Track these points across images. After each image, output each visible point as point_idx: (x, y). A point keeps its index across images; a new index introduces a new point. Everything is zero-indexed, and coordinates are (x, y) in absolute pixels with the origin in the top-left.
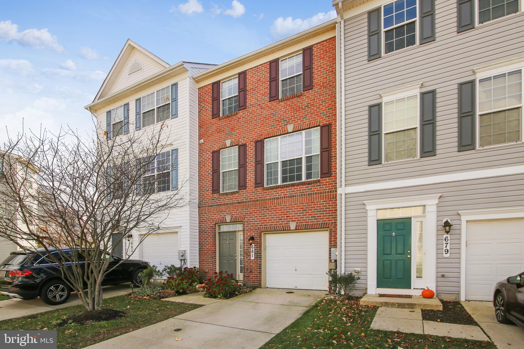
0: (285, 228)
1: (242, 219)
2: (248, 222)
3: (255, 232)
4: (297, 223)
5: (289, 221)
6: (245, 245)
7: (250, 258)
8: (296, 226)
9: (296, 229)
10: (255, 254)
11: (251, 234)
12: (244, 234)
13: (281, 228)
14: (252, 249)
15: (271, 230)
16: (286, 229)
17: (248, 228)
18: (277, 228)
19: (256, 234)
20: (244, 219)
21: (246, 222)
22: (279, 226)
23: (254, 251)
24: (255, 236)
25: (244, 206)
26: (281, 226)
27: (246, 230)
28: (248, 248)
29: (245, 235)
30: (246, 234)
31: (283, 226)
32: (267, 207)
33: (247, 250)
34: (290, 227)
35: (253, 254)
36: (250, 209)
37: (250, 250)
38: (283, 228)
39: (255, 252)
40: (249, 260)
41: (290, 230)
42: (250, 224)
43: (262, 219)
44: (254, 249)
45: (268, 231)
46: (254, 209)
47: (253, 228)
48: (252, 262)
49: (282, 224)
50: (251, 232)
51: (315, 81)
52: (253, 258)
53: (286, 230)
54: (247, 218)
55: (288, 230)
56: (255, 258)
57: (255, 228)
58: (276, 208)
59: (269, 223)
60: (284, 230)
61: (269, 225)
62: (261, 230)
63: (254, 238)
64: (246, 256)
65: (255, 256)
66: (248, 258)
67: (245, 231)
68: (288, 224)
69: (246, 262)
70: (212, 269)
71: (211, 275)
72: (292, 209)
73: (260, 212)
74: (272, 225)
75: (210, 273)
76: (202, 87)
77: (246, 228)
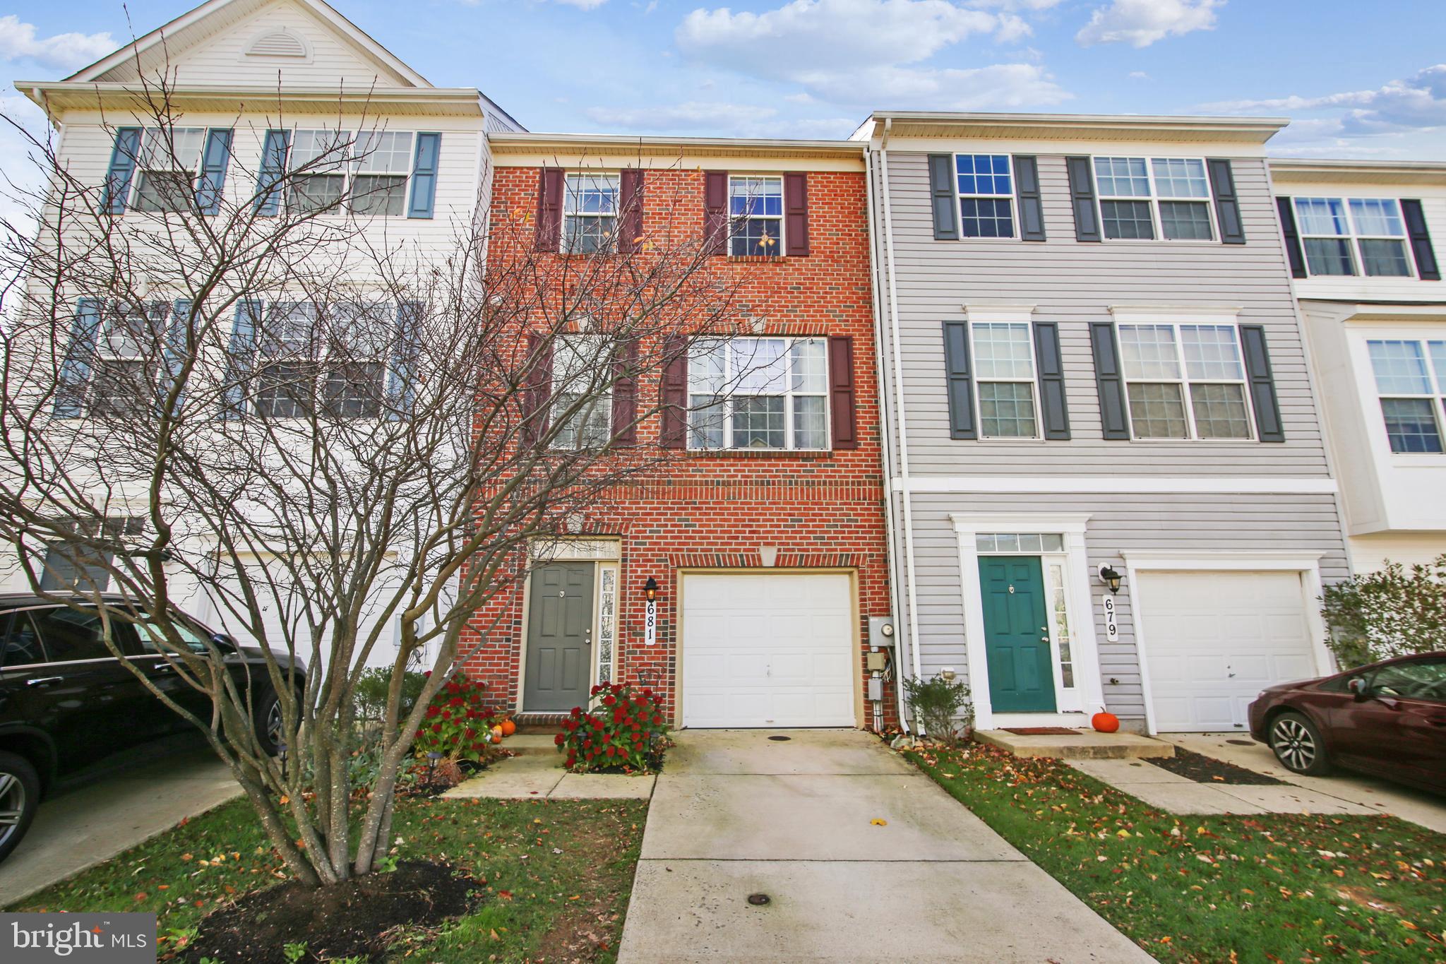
0: (748, 561)
1: (621, 527)
2: (637, 538)
3: (660, 566)
4: (779, 550)
5: (758, 544)
6: (628, 602)
7: (643, 640)
8: (778, 557)
9: (777, 566)
10: (657, 628)
11: (646, 571)
12: (624, 571)
13: (737, 561)
14: (648, 615)
15: (708, 563)
16: (749, 564)
17: (638, 555)
18: (724, 559)
19: (661, 572)
20: (627, 528)
21: (632, 538)
22: (730, 556)
23: (654, 621)
24: (660, 577)
25: (626, 492)
26: (735, 556)
27: (631, 561)
28: (635, 610)
29: (628, 574)
30: (631, 572)
31: (741, 556)
32: (695, 503)
33: (630, 616)
34: (760, 559)
35: (653, 628)
36: (644, 503)
37: (643, 616)
38: (742, 562)
39: (658, 622)
40: (638, 646)
41: (761, 567)
42: (645, 544)
43: (680, 532)
44: (654, 615)
45: (698, 567)
46: (658, 503)
47: (653, 555)
48: (650, 652)
49: (739, 550)
50: (646, 566)
51: (813, 243)
52: (650, 641)
53: (749, 566)
54: (634, 526)
55: (755, 566)
56: (658, 640)
57: (661, 555)
58: (720, 509)
59: (702, 544)
60: (743, 566)
61: (702, 550)
62: (678, 562)
63: (655, 583)
64: (629, 634)
65: (657, 634)
66: (635, 640)
67: (629, 563)
68: (753, 550)
69: (629, 653)
70: (506, 677)
71: (497, 696)
72: (765, 515)
73: (676, 514)
74: (711, 550)
75: (497, 689)
76: (509, 168)
77: (632, 555)
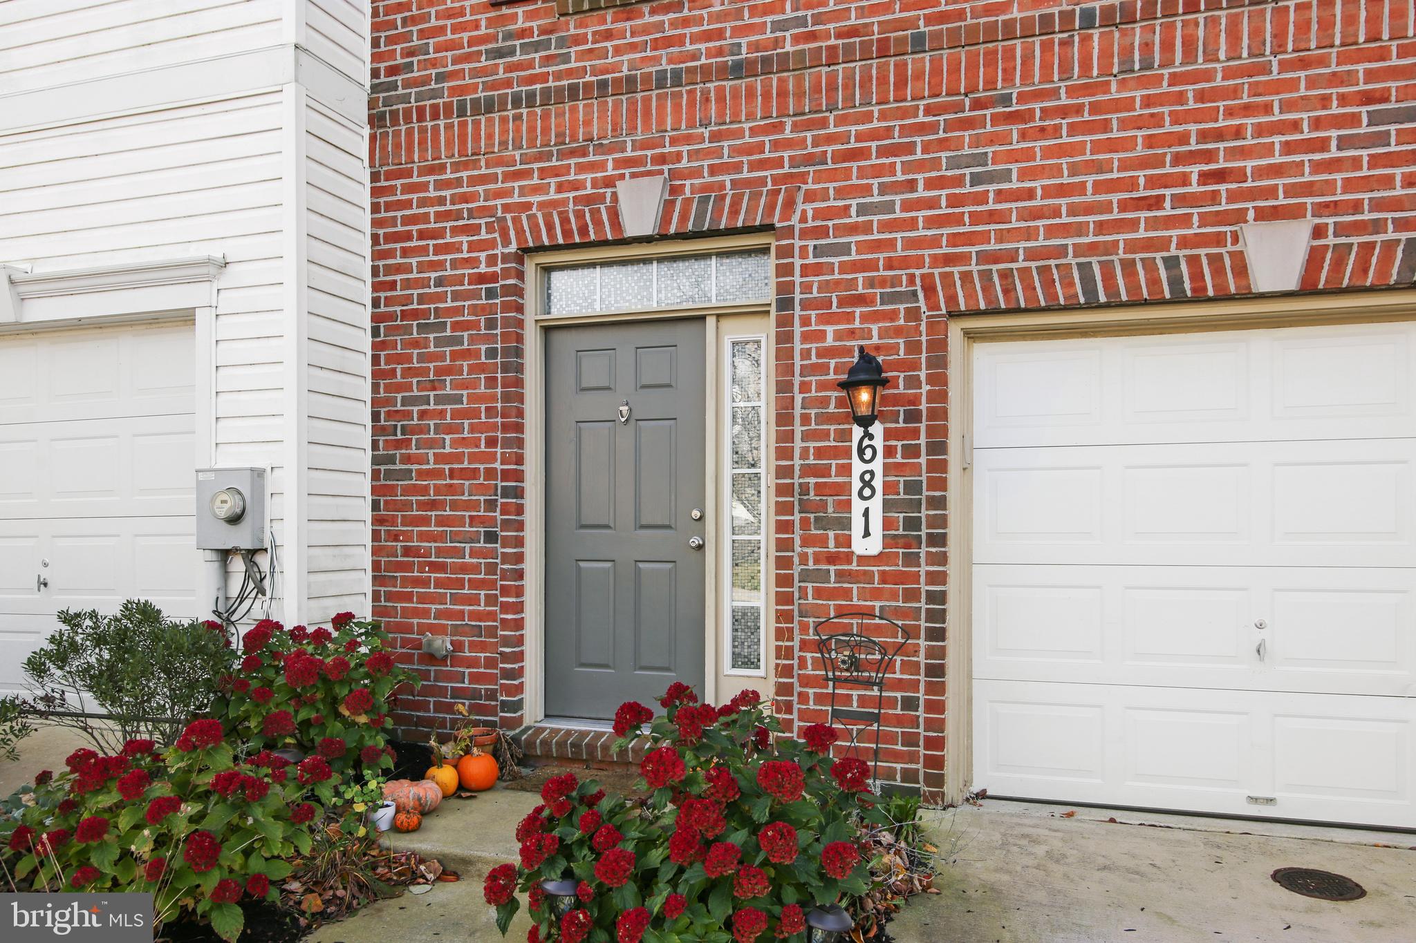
0: (1197, 276)
1: (771, 208)
2: (822, 232)
3: (893, 315)
4: (1320, 232)
5: (1239, 217)
6: (797, 430)
7: (845, 542)
8: (1314, 259)
9: (1307, 292)
10: (887, 506)
11: (852, 334)
12: (784, 338)
13: (1154, 282)
14: (858, 467)
15: (1050, 295)
16: (1199, 289)
17: (823, 286)
18: (1109, 277)
19: (898, 332)
20: (790, 204)
21: (804, 234)
22: (1128, 266)
23: (878, 483)
24: (894, 349)
25: (783, 94)
26: (1150, 265)
27: (805, 305)
28: (820, 453)
29: (798, 346)
30: (806, 337)
31: (1172, 263)
32: (1006, 101)
33: (807, 472)
34: (1241, 269)
35: (876, 505)
36: (840, 122)
37: (846, 470)
38: (1176, 282)
39: (887, 487)
40: (832, 560)
41: (1249, 296)
42: (845, 249)
43: (955, 202)
44: (877, 466)
45: (1014, 312)
46: (884, 117)
47: (871, 283)
48: (867, 578)
49: (1164, 244)
50: (849, 318)
52: (867, 545)
53: (1199, 298)
54: (810, 197)
55: (1223, 297)
56: (889, 541)
57: (896, 281)
58: (1095, 107)
59: (1030, 234)
60: (1179, 299)
61: (1031, 255)
62: (952, 299)
63: (879, 369)
64: (806, 524)
65: (887, 524)
66: (823, 542)
67: (798, 311)
68: (1219, 241)
69: (805, 577)
70: (492, 632)
71: (475, 678)
72: (1266, 109)
73: (942, 145)
74: (1061, 251)
75: (473, 663)
77: (807, 288)
